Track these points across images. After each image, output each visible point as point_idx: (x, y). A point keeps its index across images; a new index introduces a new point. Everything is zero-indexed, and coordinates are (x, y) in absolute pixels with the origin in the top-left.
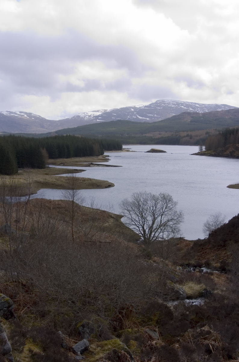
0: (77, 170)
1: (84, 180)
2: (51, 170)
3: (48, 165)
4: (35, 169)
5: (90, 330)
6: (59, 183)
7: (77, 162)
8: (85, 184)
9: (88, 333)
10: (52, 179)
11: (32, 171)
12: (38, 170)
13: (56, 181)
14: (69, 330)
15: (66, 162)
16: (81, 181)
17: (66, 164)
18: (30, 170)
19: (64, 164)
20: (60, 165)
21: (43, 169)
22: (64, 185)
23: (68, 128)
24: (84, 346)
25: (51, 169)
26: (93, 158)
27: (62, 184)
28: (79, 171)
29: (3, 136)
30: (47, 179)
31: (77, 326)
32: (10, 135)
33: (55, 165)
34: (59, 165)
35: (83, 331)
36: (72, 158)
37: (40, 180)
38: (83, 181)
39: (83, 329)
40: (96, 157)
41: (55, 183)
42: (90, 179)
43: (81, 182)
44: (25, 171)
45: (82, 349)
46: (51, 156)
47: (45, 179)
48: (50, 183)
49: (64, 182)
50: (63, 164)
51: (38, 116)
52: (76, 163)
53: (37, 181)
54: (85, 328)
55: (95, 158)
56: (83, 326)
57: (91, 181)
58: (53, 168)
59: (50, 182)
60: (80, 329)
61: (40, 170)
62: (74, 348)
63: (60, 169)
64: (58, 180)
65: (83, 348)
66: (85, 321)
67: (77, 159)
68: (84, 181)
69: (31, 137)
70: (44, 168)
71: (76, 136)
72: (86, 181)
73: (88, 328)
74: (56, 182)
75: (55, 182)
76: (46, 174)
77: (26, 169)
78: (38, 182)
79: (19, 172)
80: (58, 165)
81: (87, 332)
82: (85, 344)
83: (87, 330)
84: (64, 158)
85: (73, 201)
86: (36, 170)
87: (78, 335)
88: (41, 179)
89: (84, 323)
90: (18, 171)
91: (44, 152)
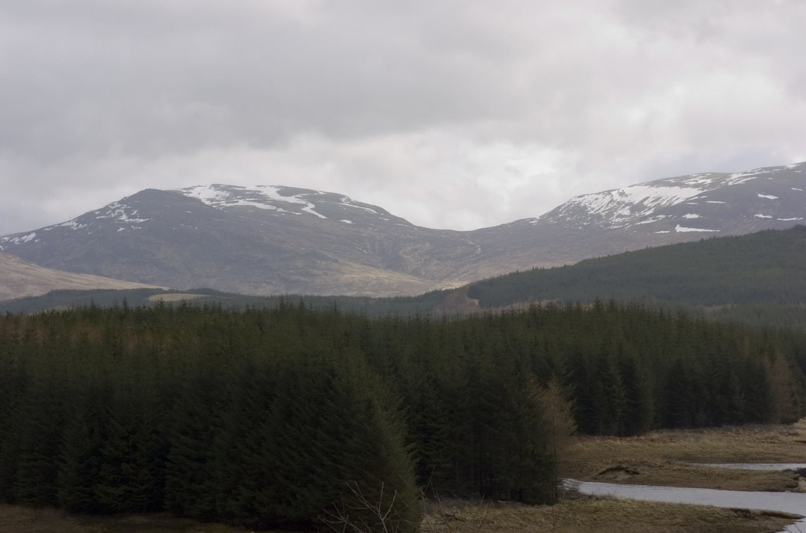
2: (597, 510)
3: (575, 477)
4: (499, 507)
7: (689, 458)
12: (523, 509)
15: (643, 463)
17: (645, 472)
18: (476, 509)
19: (637, 473)
20: (610, 475)
21: (546, 509)
25: (595, 504)
26: (767, 435)
36: (655, 436)
40: (782, 427)
44: (449, 518)
50: (627, 472)
55: (783, 438)
58: (597, 499)
61: (531, 509)
67: (687, 442)
90: (419, 518)
91: (551, 404)
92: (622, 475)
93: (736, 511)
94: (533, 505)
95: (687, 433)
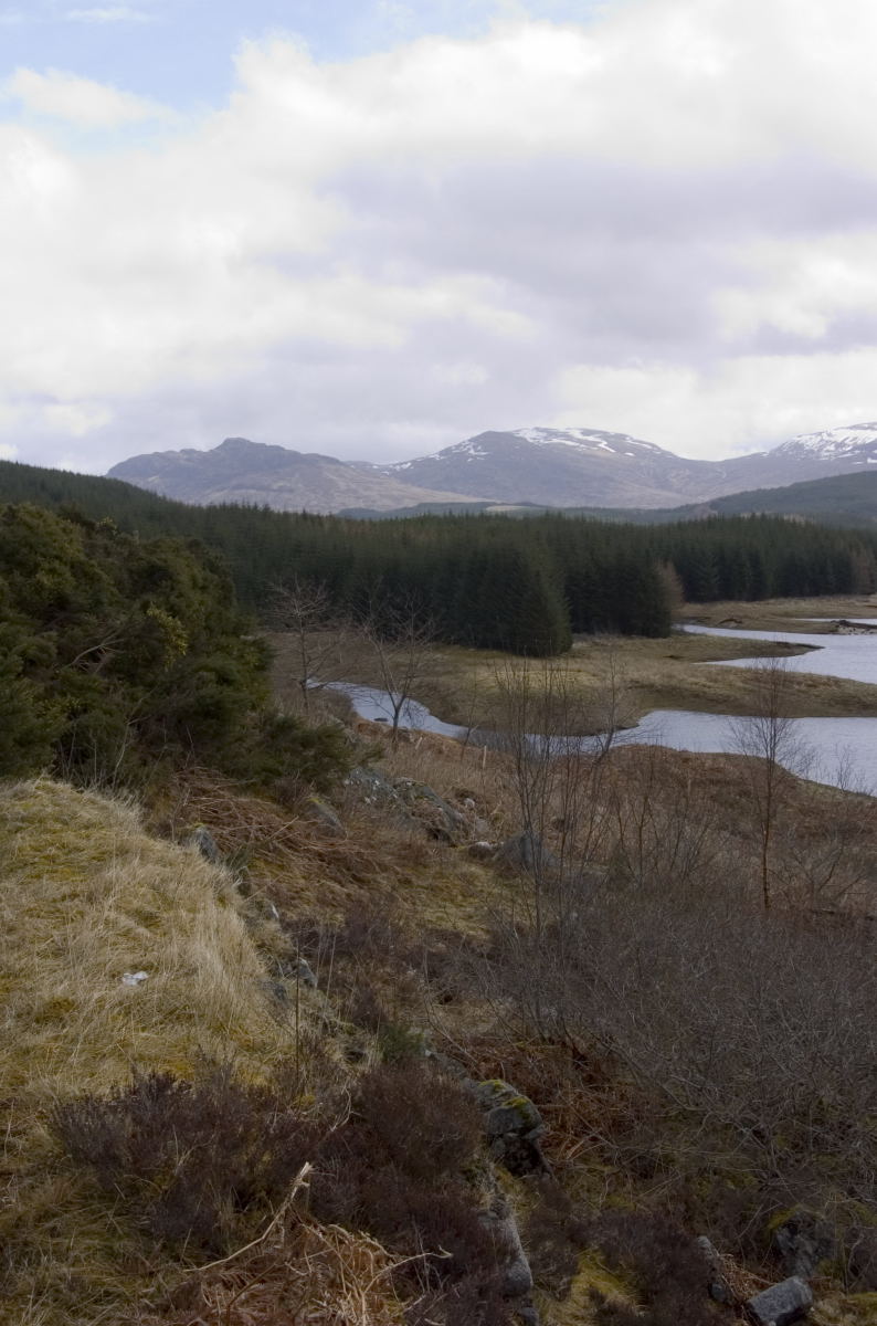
0: (786, 645)
1: (813, 682)
2: (690, 641)
3: (683, 623)
4: (632, 638)
5: (816, 1244)
6: (720, 690)
7: (787, 615)
8: (817, 696)
9: (810, 1257)
10: (693, 676)
11: (621, 647)
12: (646, 640)
13: (709, 684)
14: (739, 1238)
15: (746, 617)
16: (803, 688)
17: (747, 622)
18: (616, 640)
19: (740, 622)
20: (725, 624)
21: (660, 640)
22: (736, 699)
23: (760, 490)
24: (791, 1303)
25: (692, 638)
26: (848, 601)
27: (728, 697)
28: (797, 651)
29: (521, 517)
30: (674, 677)
31: (771, 1226)
32: (547, 514)
33: (707, 625)
34: (722, 625)
35: (790, 1244)
36: (772, 601)
37: (652, 677)
38: (810, 686)
39: (791, 1240)
40: (860, 598)
41: (706, 690)
42: (837, 682)
43: (803, 692)
44: (597, 644)
45: (784, 1311)
46: (694, 592)
47: (671, 677)
48: (686, 690)
49: (739, 688)
50: (736, 622)
51: (649, 447)
52: (785, 619)
53: (637, 682)
54: (799, 1236)
55: (857, 604)
56: (792, 1227)
57: (839, 687)
58: (699, 635)
59: (687, 686)
60: (780, 1238)
61: (651, 640)
62: (754, 1305)
63: (725, 639)
64: (716, 681)
65: (789, 1309)
66: (800, 1209)
67: (790, 605)
68: (815, 686)
69: (619, 520)
70: (665, 636)
71: (786, 518)
72: (822, 687)
73: (812, 1237)
74: (709, 687)
75: (704, 686)
76: (671, 657)
77: (600, 638)
78: (642, 687)
79: (574, 645)
80: (716, 626)
81: (806, 1253)
82: (797, 1296)
83: (807, 1243)
84: (740, 599)
85: (770, 763)
86: (638, 642)
87: (772, 1258)
88: (655, 675)
89: (795, 1217)
90: (572, 643)
91: (668, 577)
92: (733, 624)
93: (779, 643)
94: (653, 637)
95: (795, 600)
